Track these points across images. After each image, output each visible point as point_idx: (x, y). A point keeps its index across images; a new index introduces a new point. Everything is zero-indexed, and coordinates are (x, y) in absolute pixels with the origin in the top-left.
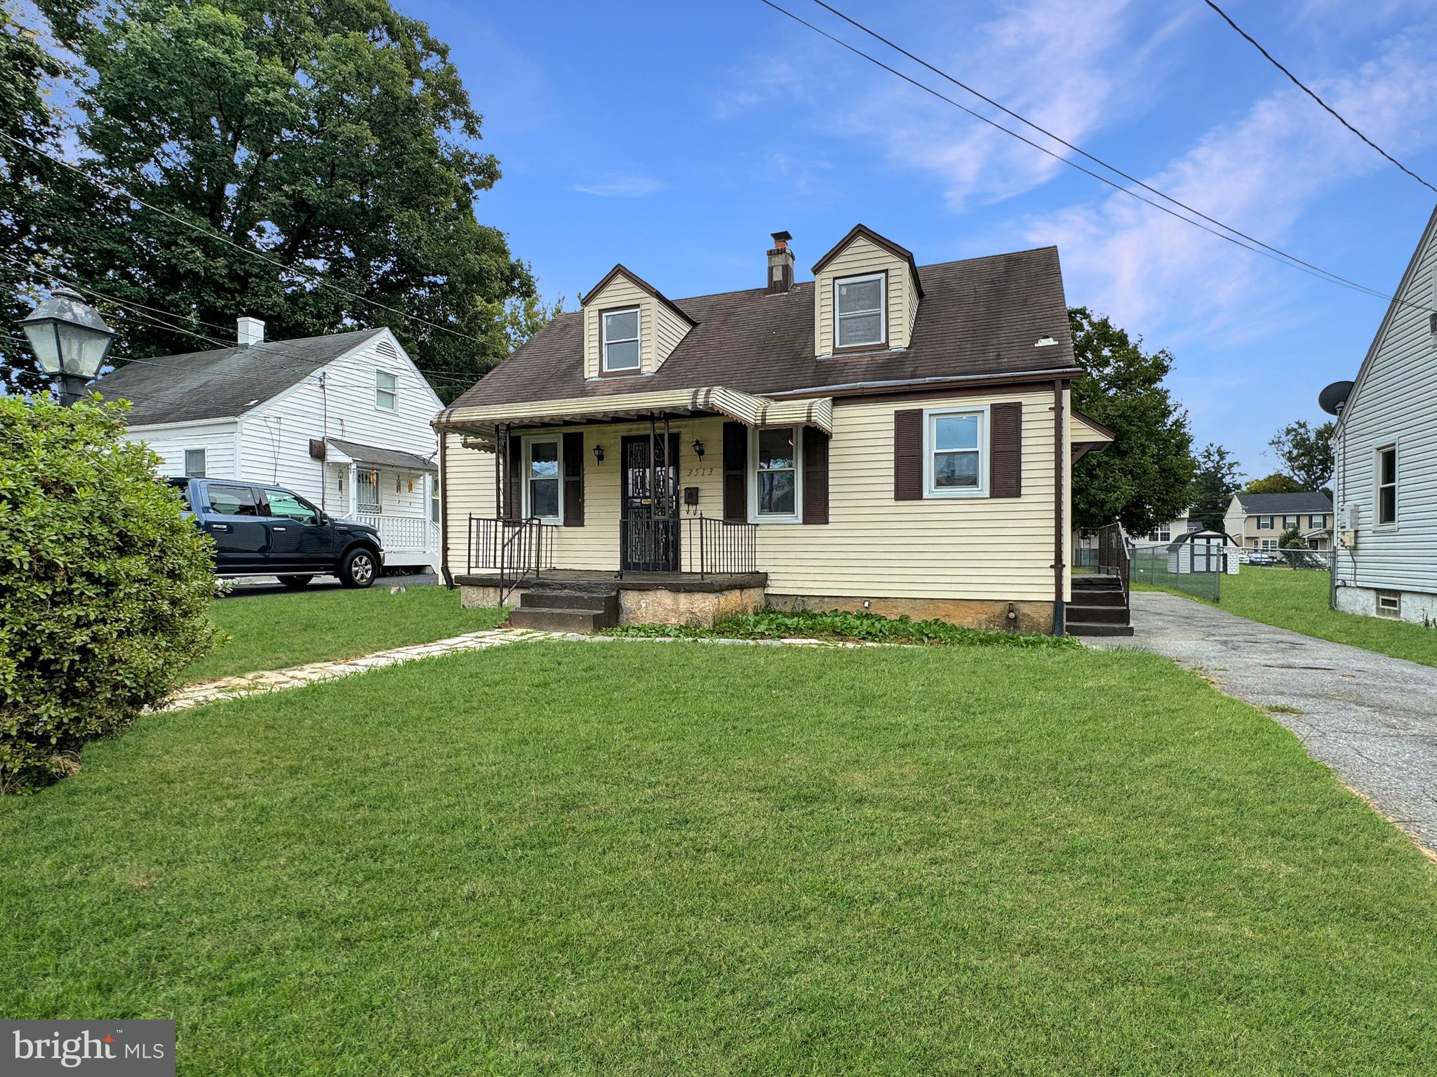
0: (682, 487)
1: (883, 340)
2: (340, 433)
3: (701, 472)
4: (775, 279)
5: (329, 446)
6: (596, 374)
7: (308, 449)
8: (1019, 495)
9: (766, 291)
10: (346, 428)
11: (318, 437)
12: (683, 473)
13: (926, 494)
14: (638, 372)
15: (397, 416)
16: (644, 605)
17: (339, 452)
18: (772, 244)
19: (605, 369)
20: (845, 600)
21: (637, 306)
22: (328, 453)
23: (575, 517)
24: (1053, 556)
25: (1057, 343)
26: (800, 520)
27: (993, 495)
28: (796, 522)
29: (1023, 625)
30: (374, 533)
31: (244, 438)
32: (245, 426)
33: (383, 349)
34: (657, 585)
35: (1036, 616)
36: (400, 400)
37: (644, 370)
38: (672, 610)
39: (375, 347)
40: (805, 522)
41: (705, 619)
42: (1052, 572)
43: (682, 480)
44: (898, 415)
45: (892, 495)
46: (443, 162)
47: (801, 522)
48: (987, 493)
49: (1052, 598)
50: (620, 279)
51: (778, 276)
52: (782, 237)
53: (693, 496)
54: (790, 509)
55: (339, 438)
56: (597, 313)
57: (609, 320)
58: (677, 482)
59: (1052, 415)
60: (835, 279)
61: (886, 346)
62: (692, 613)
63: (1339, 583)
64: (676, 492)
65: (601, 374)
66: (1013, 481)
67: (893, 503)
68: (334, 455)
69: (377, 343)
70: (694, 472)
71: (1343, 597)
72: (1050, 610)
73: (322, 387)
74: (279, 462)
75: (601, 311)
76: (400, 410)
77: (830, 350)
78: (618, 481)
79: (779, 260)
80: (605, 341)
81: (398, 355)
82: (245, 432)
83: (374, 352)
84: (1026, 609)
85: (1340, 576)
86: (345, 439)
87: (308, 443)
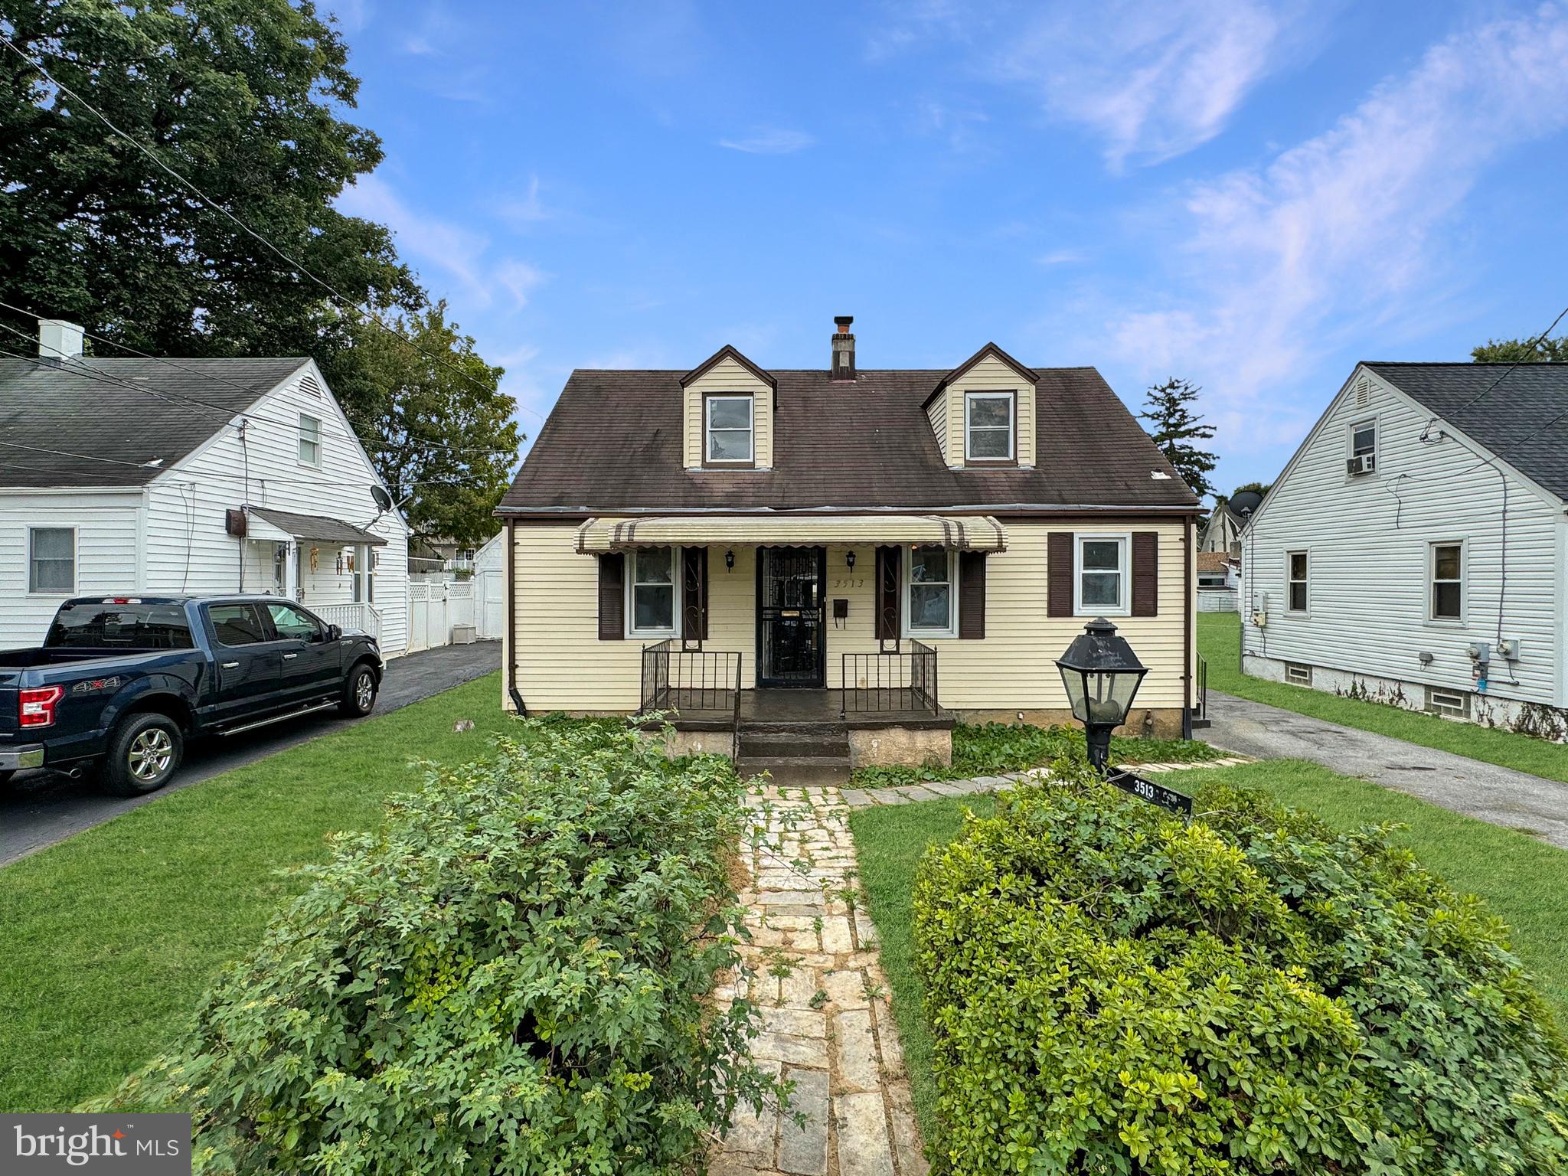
0: (829, 600)
1: (1012, 457)
2: (260, 498)
3: (850, 583)
4: (841, 365)
5: (252, 518)
6: (699, 464)
7: (223, 523)
8: (1155, 614)
9: (829, 374)
10: (268, 492)
11: (235, 505)
12: (830, 585)
13: (1076, 612)
14: (752, 465)
15: (320, 471)
16: (875, 745)
17: (267, 526)
18: (835, 329)
19: (708, 460)
20: (1000, 713)
21: (751, 394)
22: (250, 527)
23: (696, 628)
24: (1182, 668)
25: (1169, 477)
26: (956, 634)
27: (1134, 614)
28: (952, 636)
29: (1157, 730)
30: (374, 641)
31: (151, 515)
32: (152, 498)
33: (307, 386)
34: (894, 724)
35: (1167, 721)
36: (324, 452)
37: (758, 464)
38: (908, 749)
39: (298, 384)
40: (962, 636)
41: (945, 756)
42: (1182, 683)
43: (828, 592)
44: (1051, 536)
45: (1045, 612)
46: (331, 137)
47: (957, 636)
48: (1129, 612)
49: (1182, 705)
50: (729, 361)
51: (844, 362)
52: (844, 321)
53: (841, 609)
54: (945, 624)
55: (260, 505)
56: (700, 396)
57: (714, 405)
58: (822, 592)
59: (1182, 545)
60: (966, 392)
61: (1015, 462)
62: (931, 751)
63: (1247, 652)
64: (822, 604)
65: (705, 465)
66: (1151, 603)
67: (1046, 619)
68: (260, 530)
69: (301, 379)
70: (842, 584)
71: (1247, 661)
72: (1179, 716)
73: (242, 439)
74: (193, 544)
75: (705, 395)
76: (324, 464)
77: (962, 461)
78: (752, 591)
79: (844, 345)
80: (709, 428)
81: (322, 394)
82: (152, 506)
83: (297, 390)
84: (1158, 715)
85: (1247, 647)
86: (268, 507)
87: (224, 515)
